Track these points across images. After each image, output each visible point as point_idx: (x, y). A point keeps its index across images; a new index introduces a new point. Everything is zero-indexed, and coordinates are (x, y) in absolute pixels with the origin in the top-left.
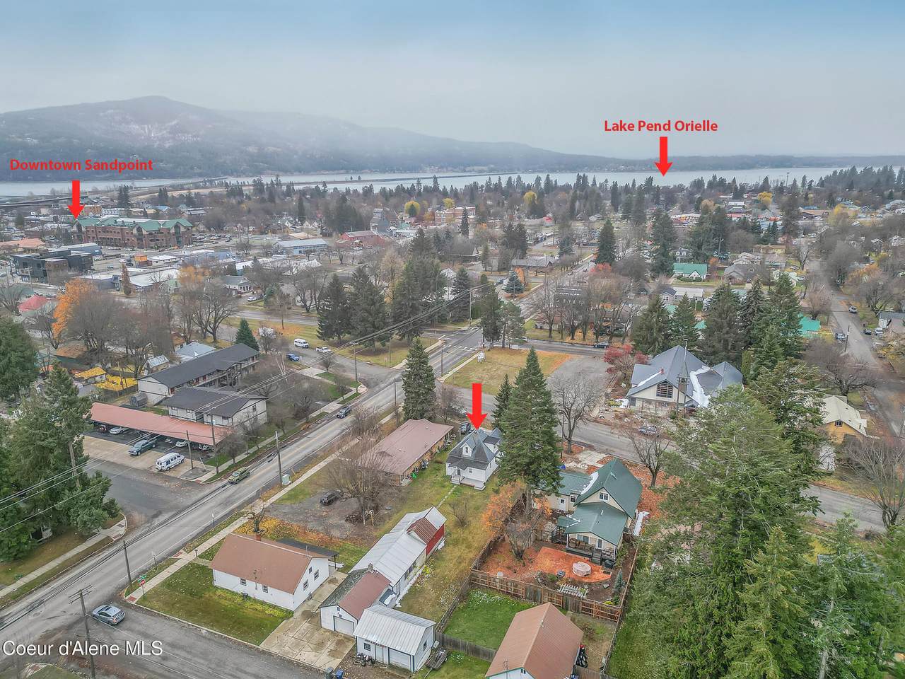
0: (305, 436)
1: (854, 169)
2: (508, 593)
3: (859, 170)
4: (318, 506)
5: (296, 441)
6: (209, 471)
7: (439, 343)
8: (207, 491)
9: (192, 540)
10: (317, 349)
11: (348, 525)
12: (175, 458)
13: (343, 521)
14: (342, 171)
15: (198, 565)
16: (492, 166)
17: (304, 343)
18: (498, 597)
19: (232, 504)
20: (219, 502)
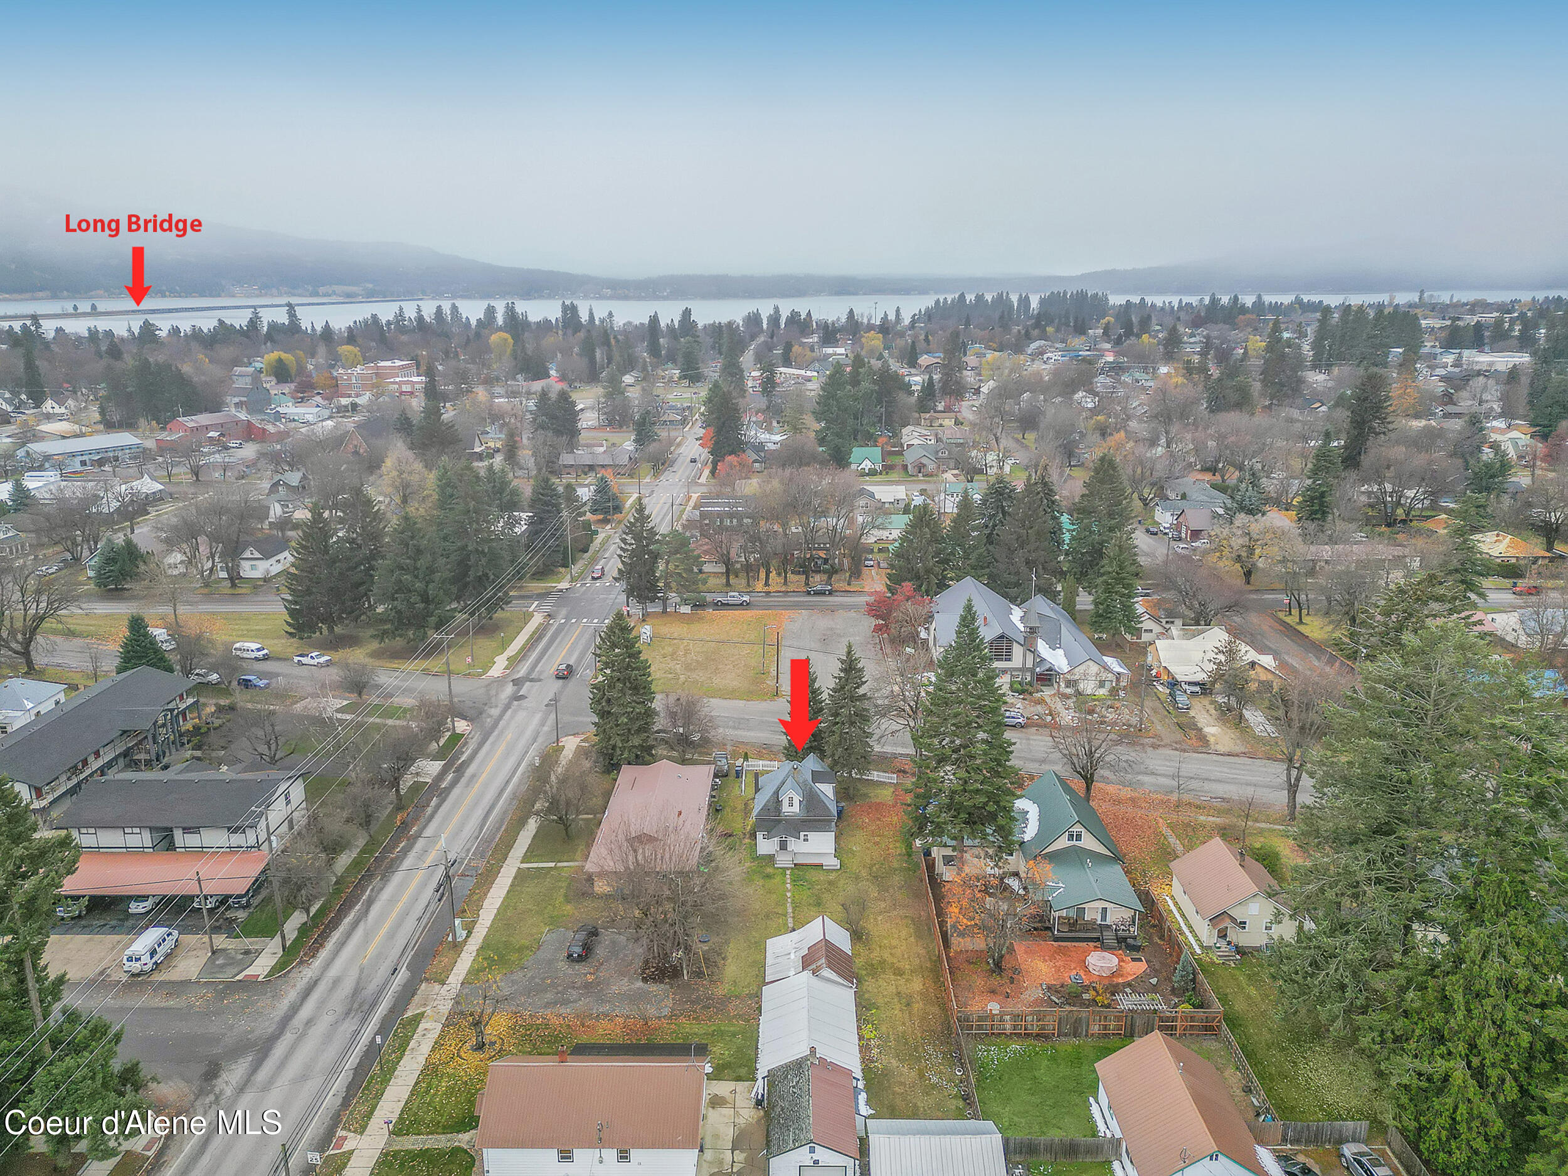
0: (418, 836)
1: (962, 296)
2: (1027, 1035)
3: (970, 298)
4: (563, 966)
5: (405, 852)
6: (259, 953)
7: (537, 619)
8: (292, 995)
9: (346, 1102)
10: (296, 659)
11: (653, 988)
12: (164, 940)
13: (640, 984)
14: (41, 294)
15: (408, 1152)
16: (371, 286)
17: (259, 650)
18: (1015, 1046)
19: (374, 1004)
20: (340, 1009)
